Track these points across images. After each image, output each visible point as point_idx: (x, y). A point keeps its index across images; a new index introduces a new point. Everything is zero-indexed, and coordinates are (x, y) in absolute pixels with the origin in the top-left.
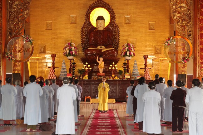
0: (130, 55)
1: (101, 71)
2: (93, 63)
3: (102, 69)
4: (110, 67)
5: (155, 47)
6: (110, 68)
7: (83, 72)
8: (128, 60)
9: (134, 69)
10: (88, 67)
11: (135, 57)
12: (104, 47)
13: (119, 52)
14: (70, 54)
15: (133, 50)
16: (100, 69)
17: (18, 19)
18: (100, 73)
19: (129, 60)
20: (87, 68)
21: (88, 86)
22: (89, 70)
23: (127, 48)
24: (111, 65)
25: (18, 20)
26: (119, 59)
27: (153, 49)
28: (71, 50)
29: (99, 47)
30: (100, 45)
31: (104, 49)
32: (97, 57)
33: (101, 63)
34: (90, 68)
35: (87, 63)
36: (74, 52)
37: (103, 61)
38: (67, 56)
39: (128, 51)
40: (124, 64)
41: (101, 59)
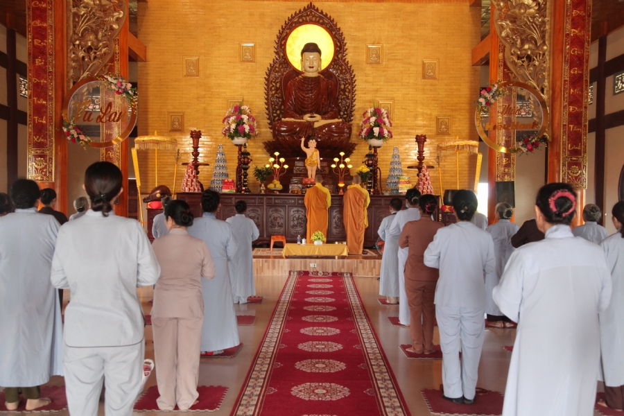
0: (381, 136)
1: (312, 172)
2: (293, 152)
3: (315, 168)
4: (334, 163)
5: (438, 119)
6: (333, 166)
7: (266, 175)
8: (376, 148)
9: (393, 170)
10: (279, 163)
11: (391, 141)
12: (318, 117)
13: (355, 131)
14: (239, 132)
15: (387, 124)
16: (308, 168)
17: (96, 35)
18: (310, 177)
19: (379, 147)
20: (277, 166)
21: (279, 209)
22: (282, 169)
23: (373, 119)
24: (336, 160)
25: (97, 38)
26: (355, 145)
27: (434, 123)
28: (240, 123)
29: (307, 118)
30: (311, 112)
31: (319, 121)
32: (303, 140)
33: (312, 154)
34: (286, 166)
35: (277, 154)
36: (247, 128)
37: (317, 147)
38: (232, 137)
39: (375, 126)
40: (367, 156)
41: (313, 143)
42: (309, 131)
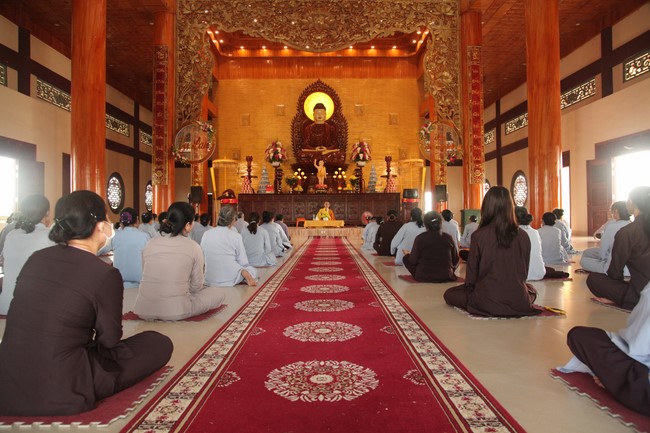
0: (364, 159)
1: (321, 181)
2: (311, 170)
3: (323, 178)
5: (400, 150)
6: (335, 176)
7: (292, 182)
8: (361, 166)
9: (371, 178)
10: (301, 175)
11: (370, 163)
12: (325, 148)
13: (348, 158)
14: (275, 158)
15: (368, 152)
16: (319, 178)
18: (320, 183)
19: (363, 166)
20: (299, 177)
21: (302, 203)
22: (303, 179)
23: (359, 149)
24: (336, 173)
26: (348, 164)
27: (397, 152)
28: (276, 152)
29: (318, 149)
30: (320, 146)
31: (325, 151)
32: (315, 161)
33: (322, 169)
34: (305, 177)
35: (299, 170)
36: (280, 156)
38: (271, 162)
39: (360, 153)
40: (355, 170)
41: (321, 163)
42: (319, 156)
